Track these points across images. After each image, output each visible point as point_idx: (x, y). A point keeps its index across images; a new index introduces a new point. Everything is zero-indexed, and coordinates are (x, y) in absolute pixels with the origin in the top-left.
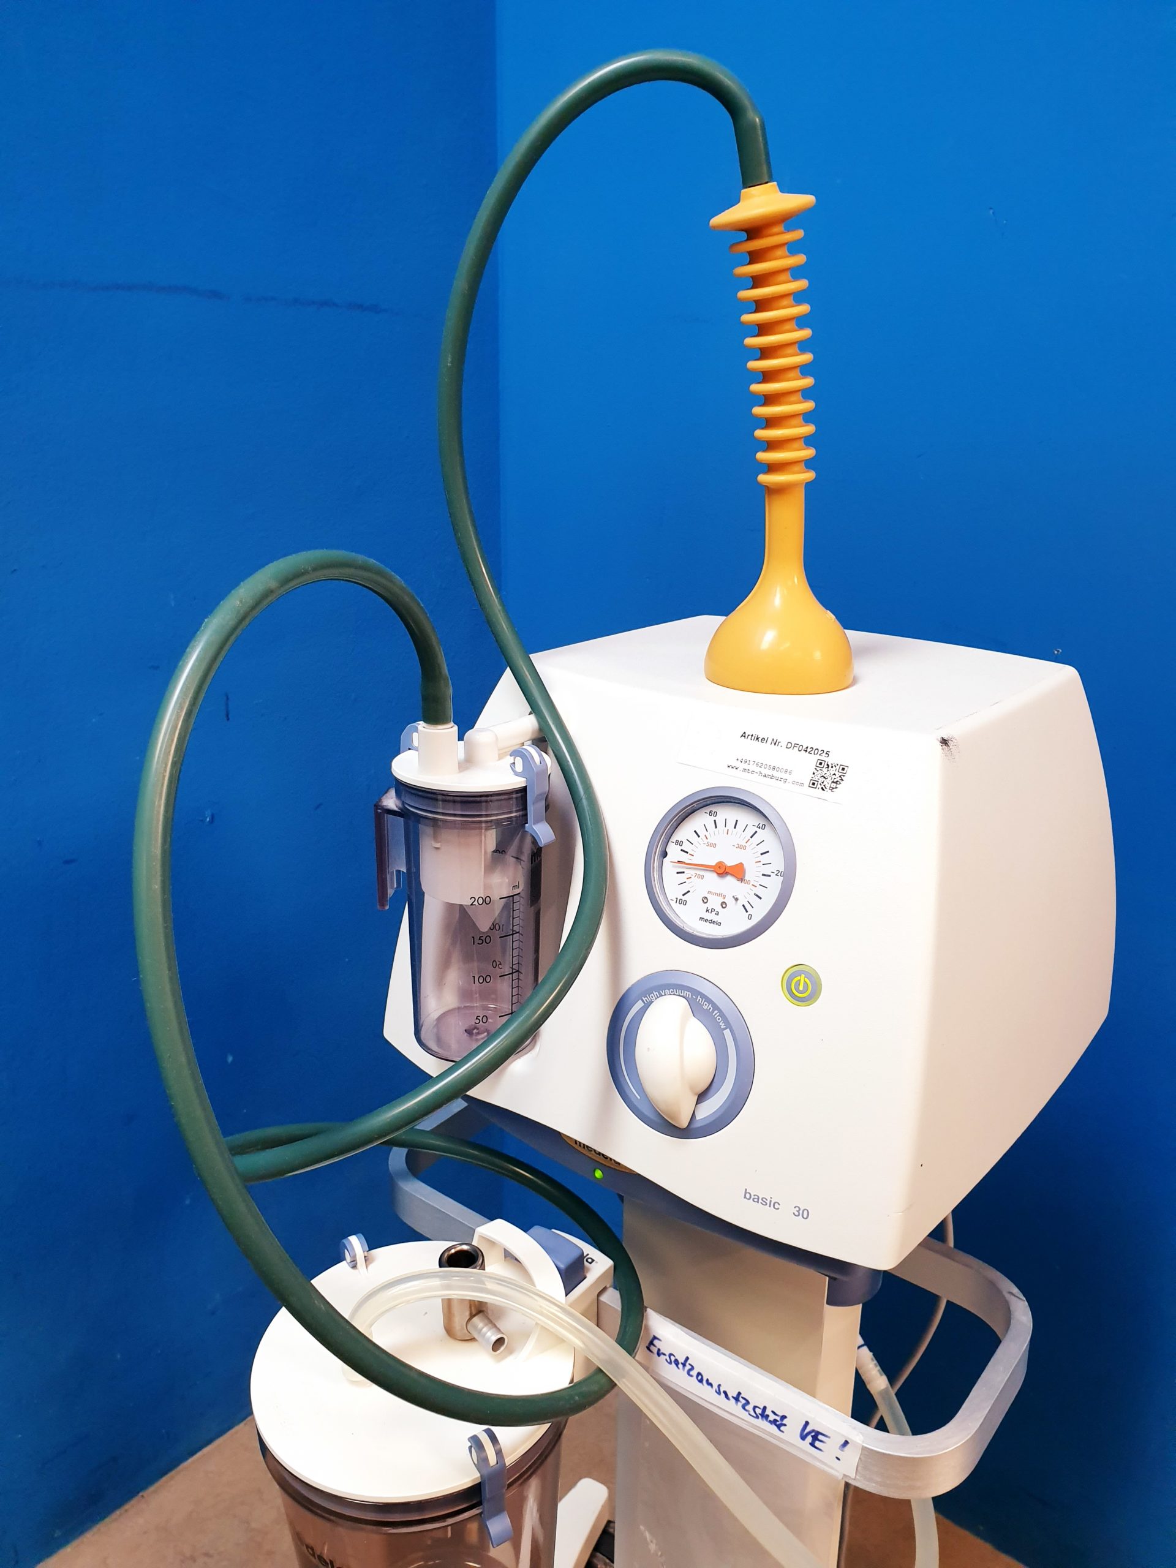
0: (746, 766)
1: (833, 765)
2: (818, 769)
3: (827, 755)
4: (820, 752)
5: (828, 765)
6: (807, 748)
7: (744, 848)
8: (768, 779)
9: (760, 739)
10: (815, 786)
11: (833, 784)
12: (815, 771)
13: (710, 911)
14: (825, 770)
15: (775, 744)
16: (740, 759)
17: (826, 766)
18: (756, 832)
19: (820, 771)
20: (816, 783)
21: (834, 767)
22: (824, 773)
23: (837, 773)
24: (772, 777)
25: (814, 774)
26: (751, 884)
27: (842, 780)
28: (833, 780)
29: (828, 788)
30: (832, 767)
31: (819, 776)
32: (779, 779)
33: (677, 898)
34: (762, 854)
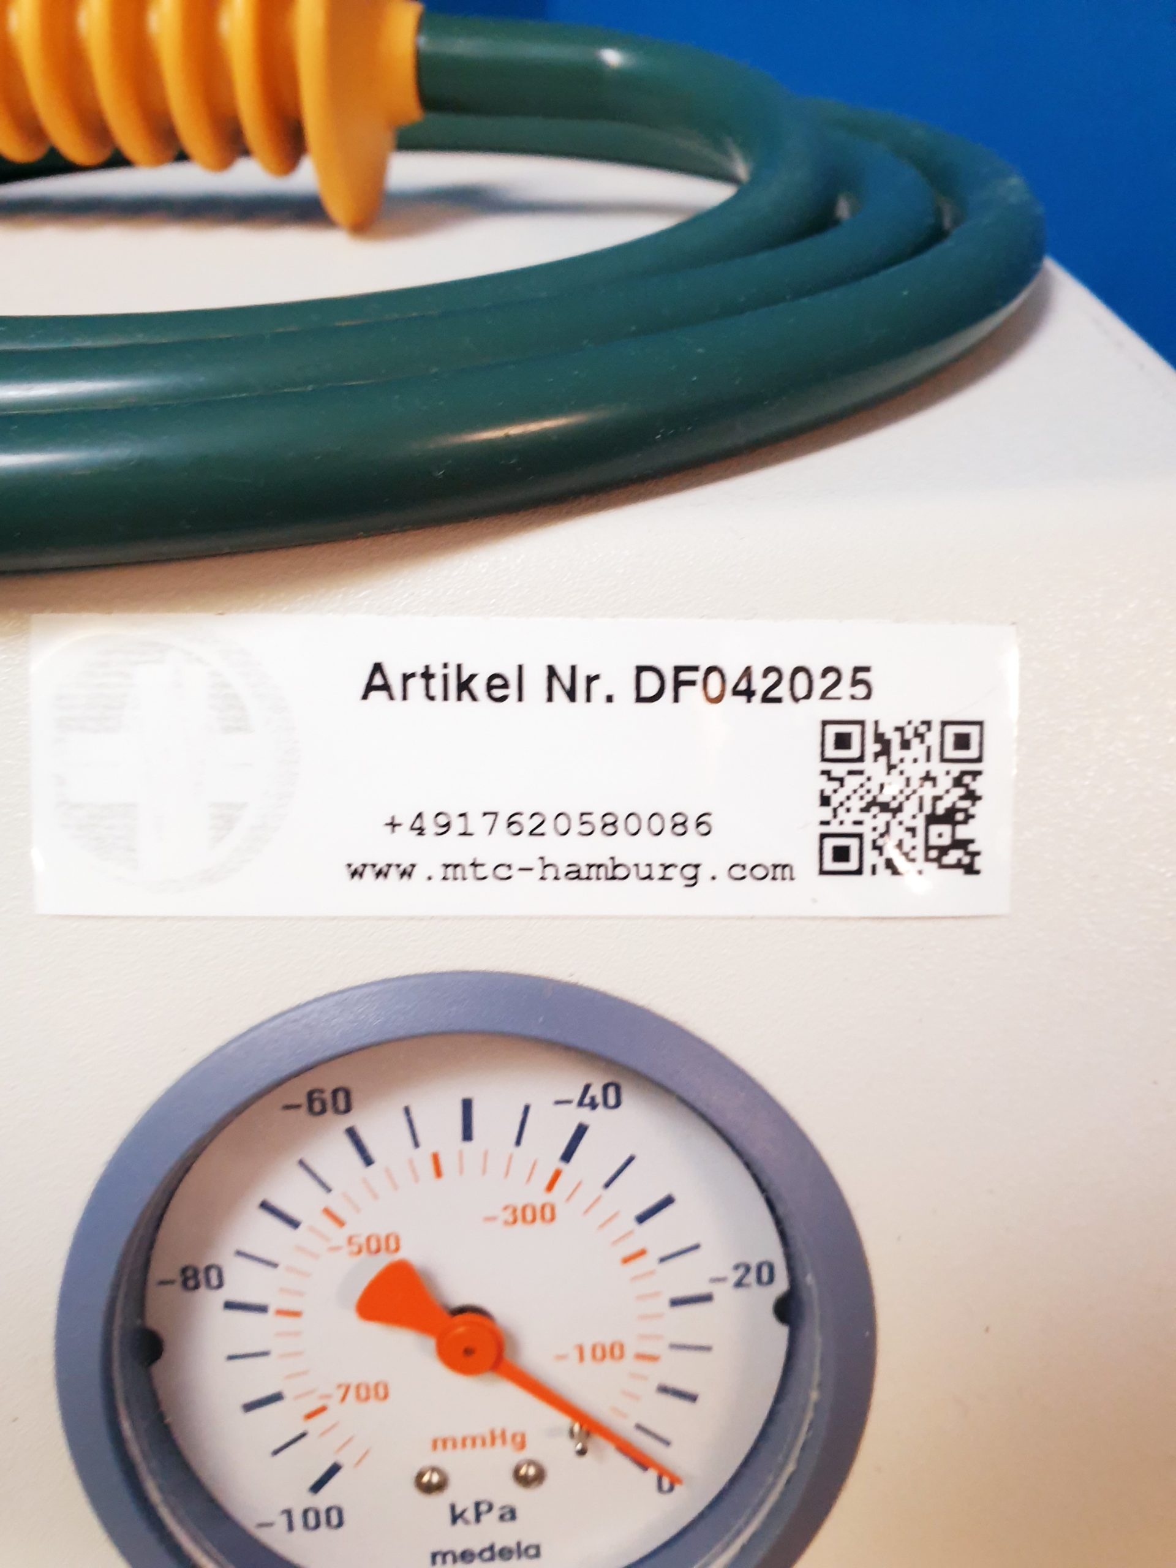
0: (454, 848)
1: (909, 733)
2: (839, 770)
3: (861, 690)
4: (820, 685)
5: (879, 738)
6: (747, 672)
7: (546, 1214)
8: (598, 890)
9: (478, 686)
10: (853, 865)
11: (935, 829)
12: (829, 787)
13: (470, 1515)
14: (875, 769)
15: (571, 695)
16: (406, 819)
17: (872, 747)
18: (581, 1131)
19: (852, 782)
20: (853, 843)
21: (915, 742)
22: (875, 791)
23: (937, 768)
24: (613, 871)
25: (825, 801)
26: (630, 1352)
27: (972, 796)
28: (928, 810)
29: (919, 854)
30: (905, 745)
31: (856, 804)
32: (658, 872)
33: (288, 1513)
34: (642, 1219)
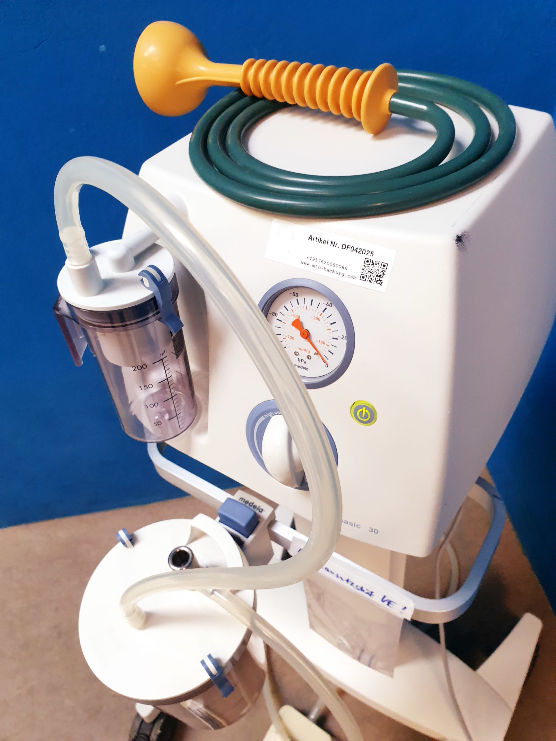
0: (314, 263)
1: (377, 263)
2: (366, 265)
3: (372, 255)
4: (367, 253)
5: (373, 262)
6: (357, 248)
7: (319, 319)
8: (331, 273)
9: (322, 241)
10: (364, 279)
11: (377, 277)
12: (364, 267)
13: (300, 361)
14: (371, 267)
15: (334, 245)
16: (309, 257)
17: (371, 263)
18: (326, 308)
19: (367, 268)
20: (365, 276)
21: (377, 264)
22: (370, 270)
23: (380, 269)
24: (333, 272)
25: (363, 269)
26: (326, 344)
27: (384, 274)
28: (377, 274)
29: (374, 280)
30: (376, 264)
31: (367, 271)
32: (339, 273)
34: (331, 324)
